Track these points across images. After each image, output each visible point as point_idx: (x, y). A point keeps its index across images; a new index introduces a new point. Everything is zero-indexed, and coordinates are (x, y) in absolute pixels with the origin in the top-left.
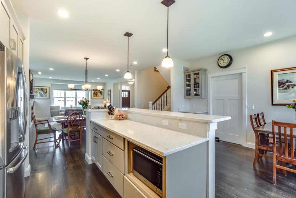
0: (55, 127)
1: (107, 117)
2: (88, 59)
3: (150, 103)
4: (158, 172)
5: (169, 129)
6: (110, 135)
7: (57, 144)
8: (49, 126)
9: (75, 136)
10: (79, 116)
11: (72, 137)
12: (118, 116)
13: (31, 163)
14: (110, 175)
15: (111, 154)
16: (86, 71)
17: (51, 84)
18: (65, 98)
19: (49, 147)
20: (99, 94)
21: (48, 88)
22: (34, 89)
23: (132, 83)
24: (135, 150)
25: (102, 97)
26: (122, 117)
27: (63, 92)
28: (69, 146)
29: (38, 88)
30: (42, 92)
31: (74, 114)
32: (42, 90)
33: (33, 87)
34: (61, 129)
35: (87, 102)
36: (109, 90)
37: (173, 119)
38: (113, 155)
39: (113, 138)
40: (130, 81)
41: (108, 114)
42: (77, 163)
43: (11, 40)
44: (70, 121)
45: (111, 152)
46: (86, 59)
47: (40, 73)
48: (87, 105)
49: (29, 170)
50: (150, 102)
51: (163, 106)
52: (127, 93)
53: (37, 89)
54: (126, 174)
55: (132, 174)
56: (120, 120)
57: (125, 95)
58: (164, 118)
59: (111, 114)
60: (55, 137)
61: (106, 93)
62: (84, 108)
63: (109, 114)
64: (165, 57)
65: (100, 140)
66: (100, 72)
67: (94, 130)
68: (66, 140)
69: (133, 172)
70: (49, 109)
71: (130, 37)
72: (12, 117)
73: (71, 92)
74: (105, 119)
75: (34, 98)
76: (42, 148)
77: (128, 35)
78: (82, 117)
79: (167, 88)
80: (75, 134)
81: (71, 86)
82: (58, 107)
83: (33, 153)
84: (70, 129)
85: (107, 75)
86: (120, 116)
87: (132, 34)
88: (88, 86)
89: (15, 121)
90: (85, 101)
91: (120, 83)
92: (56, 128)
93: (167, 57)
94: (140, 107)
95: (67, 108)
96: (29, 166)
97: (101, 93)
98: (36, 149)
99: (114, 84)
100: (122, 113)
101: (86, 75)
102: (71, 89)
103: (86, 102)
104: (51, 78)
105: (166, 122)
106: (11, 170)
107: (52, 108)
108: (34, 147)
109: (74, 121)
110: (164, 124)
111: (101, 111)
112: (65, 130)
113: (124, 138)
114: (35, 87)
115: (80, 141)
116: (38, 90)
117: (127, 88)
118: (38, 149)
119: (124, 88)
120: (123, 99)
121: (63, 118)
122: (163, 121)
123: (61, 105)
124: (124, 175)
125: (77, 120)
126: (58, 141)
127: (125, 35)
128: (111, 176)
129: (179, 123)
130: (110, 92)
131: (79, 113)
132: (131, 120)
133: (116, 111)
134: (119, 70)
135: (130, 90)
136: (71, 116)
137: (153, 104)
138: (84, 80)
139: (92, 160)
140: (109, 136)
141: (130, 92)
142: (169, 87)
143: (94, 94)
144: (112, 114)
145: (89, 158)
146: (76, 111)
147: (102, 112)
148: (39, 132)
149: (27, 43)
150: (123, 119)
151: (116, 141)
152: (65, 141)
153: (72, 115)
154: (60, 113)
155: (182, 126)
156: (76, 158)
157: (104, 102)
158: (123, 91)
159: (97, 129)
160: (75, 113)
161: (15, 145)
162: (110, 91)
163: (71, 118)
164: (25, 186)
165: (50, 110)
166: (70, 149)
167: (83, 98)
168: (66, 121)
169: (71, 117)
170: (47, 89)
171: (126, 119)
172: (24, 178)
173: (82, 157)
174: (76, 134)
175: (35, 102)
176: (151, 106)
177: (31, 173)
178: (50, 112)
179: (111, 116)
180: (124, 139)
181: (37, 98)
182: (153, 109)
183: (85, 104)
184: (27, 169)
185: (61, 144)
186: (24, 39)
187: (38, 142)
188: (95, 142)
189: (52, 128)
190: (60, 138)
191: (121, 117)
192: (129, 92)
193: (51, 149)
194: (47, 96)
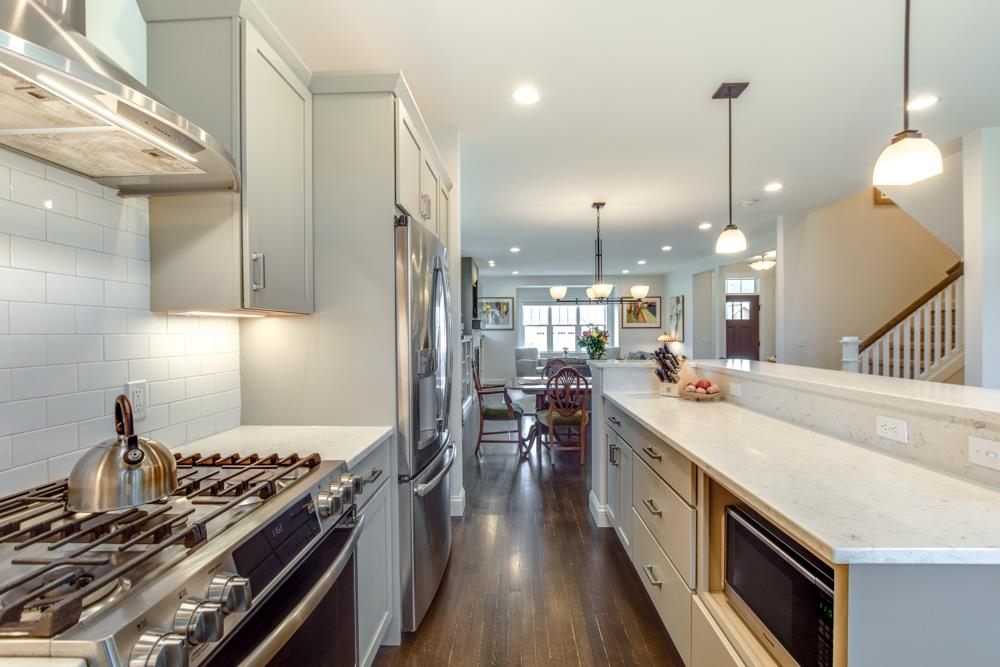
0: (521, 405)
1: (656, 387)
2: (603, 204)
3: (847, 343)
4: (821, 622)
5: (912, 459)
6: (655, 448)
7: (524, 450)
8: (508, 400)
9: (569, 435)
10: (578, 381)
11: (562, 437)
12: (693, 387)
13: (467, 485)
14: (652, 578)
15: (655, 509)
16: (598, 242)
17: (518, 289)
18: (550, 327)
19: (506, 455)
20: (646, 313)
21: (510, 301)
22: (482, 304)
23: (767, 265)
24: (733, 514)
25: (656, 322)
26: (705, 393)
27: (544, 309)
28: (553, 461)
29: (489, 301)
30: (497, 312)
31: (563, 371)
32: (498, 305)
33: (479, 301)
34: (534, 412)
35: (602, 338)
36: (678, 298)
37: (937, 417)
38: (660, 514)
39: (660, 458)
40: (760, 257)
41: (657, 379)
42: (566, 514)
43: (424, 198)
44: (554, 391)
45: (656, 501)
46: (598, 208)
47: (492, 263)
48: (601, 348)
49: (460, 500)
50: (846, 339)
51: (922, 358)
52: (747, 305)
53: (487, 303)
54: (699, 591)
55: (721, 597)
56: (698, 400)
57: (739, 312)
58: (884, 407)
59: (668, 377)
60: (520, 431)
61: (669, 308)
62: (592, 357)
63: (662, 379)
64: (894, 141)
65: (627, 458)
66: (642, 240)
67: (611, 424)
68: (546, 444)
69: (724, 591)
70: (514, 358)
71: (736, 96)
72: (424, 371)
73: (564, 308)
74: (647, 392)
75: (479, 328)
76: (493, 455)
77: (729, 91)
78: (586, 384)
79: (949, 272)
80: (570, 431)
81: (558, 291)
82: (533, 351)
83: (475, 463)
84: (556, 414)
85: (667, 248)
86: (697, 387)
87: (744, 86)
88: (603, 289)
89: (428, 380)
90: (595, 335)
91: (717, 270)
92: (523, 407)
93: (905, 137)
94: (800, 359)
95: (555, 354)
96: (462, 492)
97: (651, 307)
98: (481, 455)
99: (694, 275)
100: (708, 376)
101: (599, 255)
102: (558, 300)
103: (599, 336)
104: (515, 273)
105: (898, 430)
106: (421, 488)
107: (519, 354)
108: (478, 449)
109: (564, 391)
110: (888, 435)
111: (633, 368)
112: (543, 417)
113: (693, 463)
114: (484, 301)
115: (579, 451)
116: (489, 306)
117: (748, 287)
118: (486, 456)
119: (733, 286)
120: (727, 327)
121: (540, 383)
122: (881, 420)
123: (542, 347)
124: (695, 591)
125: (573, 392)
126: (527, 443)
127: (716, 96)
128: (653, 581)
129: (971, 438)
130: (680, 305)
131: (579, 370)
132: (741, 405)
133: (687, 371)
134: (710, 222)
135: (758, 293)
136: (557, 377)
137: (862, 348)
138: (592, 272)
139: (607, 516)
140: (650, 449)
141: (762, 302)
142: (956, 271)
143: (629, 312)
144: (671, 380)
145: (600, 510)
146: (571, 363)
147: (642, 370)
148: (488, 415)
149: (456, 196)
150: (712, 400)
151: (668, 469)
152: (543, 448)
153: (560, 375)
154: (538, 368)
155: (987, 454)
156: (567, 501)
157: (663, 338)
158: (730, 298)
159: (618, 423)
160: (568, 370)
161: (429, 435)
162: (680, 300)
163: (556, 384)
164: (453, 535)
165: (517, 358)
166: (555, 472)
167: (591, 325)
168: (546, 391)
169: (556, 381)
170: (508, 304)
171: (723, 399)
172: (449, 520)
173: (582, 500)
174: (573, 431)
175: (483, 336)
176: (850, 354)
177: (465, 510)
178: (514, 364)
179: (666, 384)
180: (695, 468)
181: (487, 326)
182: (861, 371)
183: (595, 344)
184: (457, 499)
185: (534, 451)
186: (450, 187)
187: (484, 438)
188: (613, 461)
189: (513, 407)
190: (530, 437)
191: (700, 390)
192: (754, 300)
193: (512, 462)
194: (508, 323)
